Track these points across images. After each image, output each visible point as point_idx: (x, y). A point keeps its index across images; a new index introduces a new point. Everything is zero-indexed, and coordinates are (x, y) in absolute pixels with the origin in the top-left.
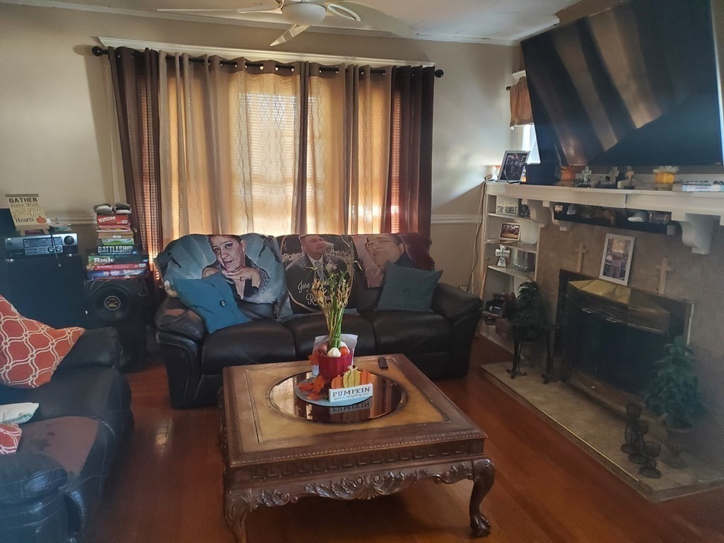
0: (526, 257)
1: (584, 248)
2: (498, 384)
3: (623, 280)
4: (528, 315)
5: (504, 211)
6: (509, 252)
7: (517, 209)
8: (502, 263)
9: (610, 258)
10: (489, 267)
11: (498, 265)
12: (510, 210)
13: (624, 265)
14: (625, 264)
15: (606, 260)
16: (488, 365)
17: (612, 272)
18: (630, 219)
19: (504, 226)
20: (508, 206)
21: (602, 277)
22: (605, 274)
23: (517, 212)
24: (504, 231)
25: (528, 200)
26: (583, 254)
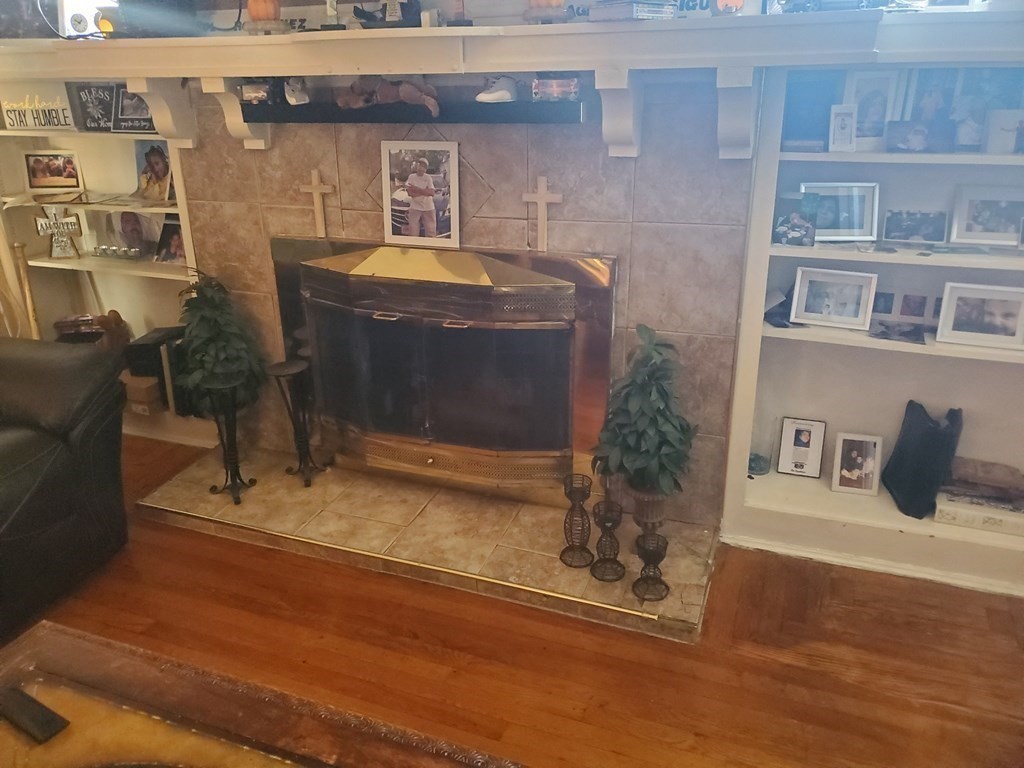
0: (117, 225)
1: (322, 181)
2: (211, 530)
3: (449, 237)
4: (222, 356)
5: (30, 120)
6: (73, 219)
7: (69, 113)
8: (63, 249)
9: (402, 195)
10: (31, 263)
11: (54, 254)
12: (49, 118)
13: (442, 206)
14: (446, 202)
15: (394, 202)
16: (156, 494)
17: (414, 224)
18: (483, 97)
19: (32, 159)
20: (43, 105)
21: (389, 238)
22: (396, 231)
23: (70, 120)
24: (33, 173)
25: (149, 80)
26: (324, 196)
